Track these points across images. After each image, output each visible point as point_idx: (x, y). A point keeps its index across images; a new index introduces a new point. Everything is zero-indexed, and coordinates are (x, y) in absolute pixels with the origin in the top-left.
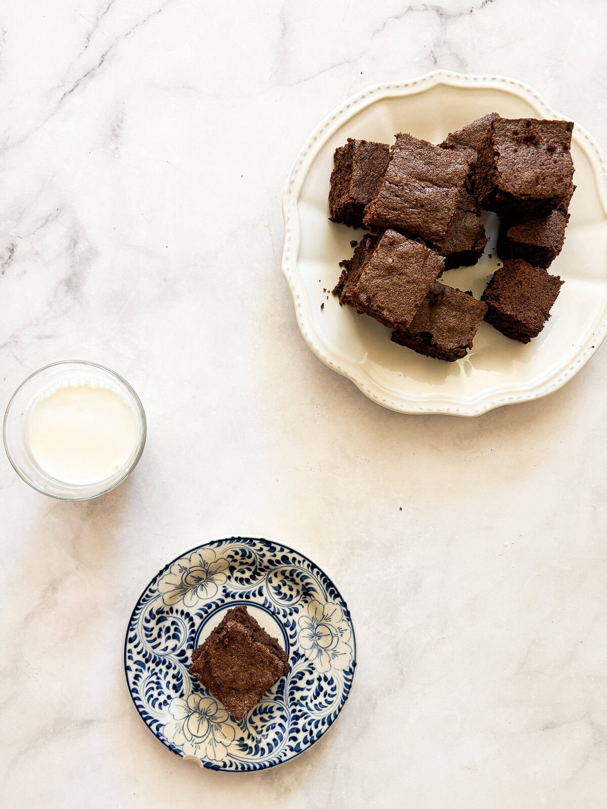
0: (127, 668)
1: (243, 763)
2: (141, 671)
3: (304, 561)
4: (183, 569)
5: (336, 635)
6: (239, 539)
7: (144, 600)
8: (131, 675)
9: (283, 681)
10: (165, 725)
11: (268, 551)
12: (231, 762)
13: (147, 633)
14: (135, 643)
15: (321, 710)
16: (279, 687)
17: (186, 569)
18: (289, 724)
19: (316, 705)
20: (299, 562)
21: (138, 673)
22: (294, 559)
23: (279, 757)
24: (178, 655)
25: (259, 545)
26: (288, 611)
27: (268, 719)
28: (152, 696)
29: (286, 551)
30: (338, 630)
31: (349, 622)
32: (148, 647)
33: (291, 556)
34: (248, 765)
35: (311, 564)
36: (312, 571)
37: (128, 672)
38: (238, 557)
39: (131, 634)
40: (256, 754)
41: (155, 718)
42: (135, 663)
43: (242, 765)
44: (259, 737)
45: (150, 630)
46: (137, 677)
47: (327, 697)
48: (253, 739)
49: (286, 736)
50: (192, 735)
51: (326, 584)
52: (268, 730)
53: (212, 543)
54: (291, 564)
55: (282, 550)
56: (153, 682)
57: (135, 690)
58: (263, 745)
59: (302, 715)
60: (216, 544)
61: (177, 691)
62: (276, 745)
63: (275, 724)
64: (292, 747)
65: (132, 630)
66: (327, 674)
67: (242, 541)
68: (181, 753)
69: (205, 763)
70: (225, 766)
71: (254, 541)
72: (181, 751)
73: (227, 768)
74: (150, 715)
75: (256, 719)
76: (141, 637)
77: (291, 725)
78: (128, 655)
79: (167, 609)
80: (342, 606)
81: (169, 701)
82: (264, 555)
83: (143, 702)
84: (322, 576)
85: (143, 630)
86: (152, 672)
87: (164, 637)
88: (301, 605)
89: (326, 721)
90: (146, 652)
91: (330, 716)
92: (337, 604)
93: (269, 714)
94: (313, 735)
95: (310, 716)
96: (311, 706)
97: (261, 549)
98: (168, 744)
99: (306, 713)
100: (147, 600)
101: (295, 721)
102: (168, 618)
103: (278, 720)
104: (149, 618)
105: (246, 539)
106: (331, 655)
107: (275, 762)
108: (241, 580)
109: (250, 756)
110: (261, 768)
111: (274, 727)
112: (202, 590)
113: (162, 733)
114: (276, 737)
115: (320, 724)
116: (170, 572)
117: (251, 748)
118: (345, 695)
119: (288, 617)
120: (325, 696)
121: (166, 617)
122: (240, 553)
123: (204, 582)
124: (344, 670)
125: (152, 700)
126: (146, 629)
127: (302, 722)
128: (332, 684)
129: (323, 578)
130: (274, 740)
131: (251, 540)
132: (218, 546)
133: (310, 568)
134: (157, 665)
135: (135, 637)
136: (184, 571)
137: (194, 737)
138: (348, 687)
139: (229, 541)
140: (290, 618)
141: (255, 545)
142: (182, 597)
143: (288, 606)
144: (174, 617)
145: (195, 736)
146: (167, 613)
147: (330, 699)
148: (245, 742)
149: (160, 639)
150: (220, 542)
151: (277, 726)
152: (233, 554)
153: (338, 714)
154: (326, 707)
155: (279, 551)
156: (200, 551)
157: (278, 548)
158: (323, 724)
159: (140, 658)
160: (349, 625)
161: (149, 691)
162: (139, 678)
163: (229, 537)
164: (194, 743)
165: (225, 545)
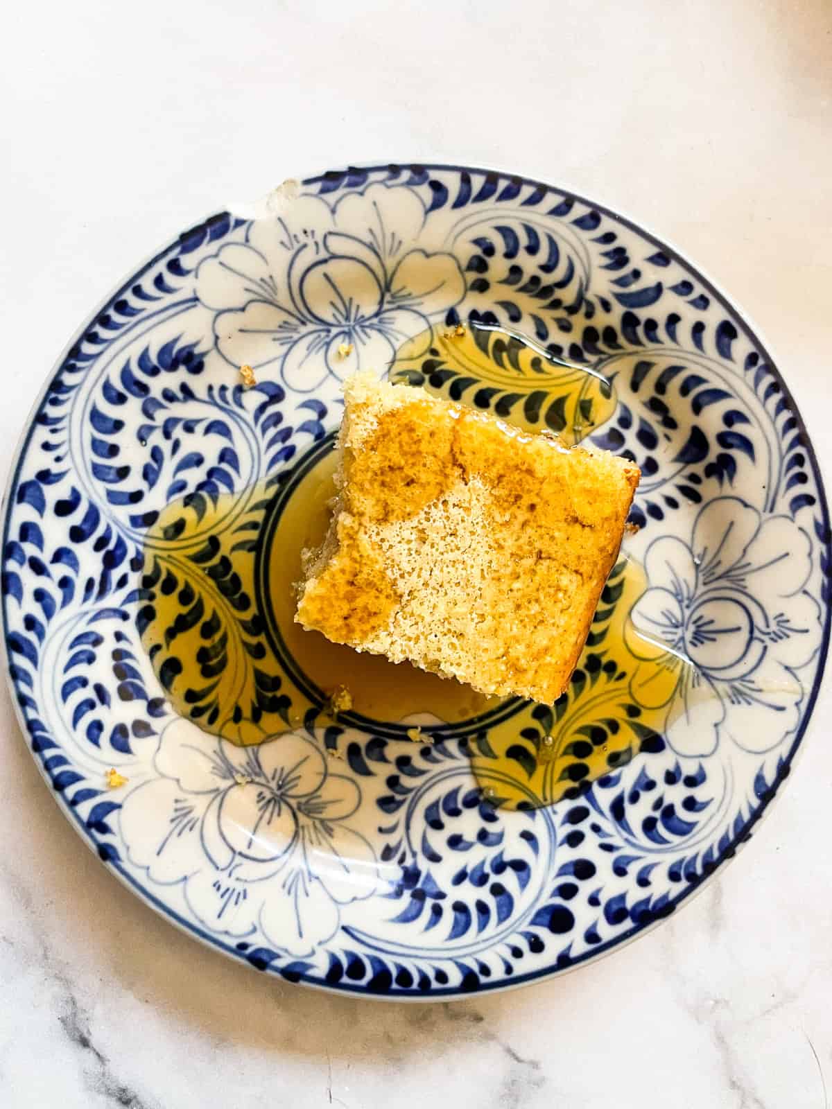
0: (664, 257)
1: (134, 320)
2: (621, 282)
3: (509, 969)
4: (783, 630)
5: (230, 869)
6: (728, 850)
7: (799, 460)
8: (639, 252)
9: (243, 604)
10: (427, 212)
11: (622, 898)
12: (168, 290)
13: (703, 388)
14: (709, 337)
15: (71, 647)
16: (236, 580)
17: (777, 637)
18: (116, 522)
19: (98, 641)
20: (517, 953)
21: (626, 271)
22: (537, 946)
23: (58, 426)
24: (559, 404)
25: (661, 886)
26: (406, 781)
27: (182, 475)
28: (533, 249)
29: (580, 947)
30: (239, 887)
31: (233, 943)
32: (663, 354)
33: (555, 944)
34: (116, 327)
35: (483, 979)
36: (461, 967)
37: (654, 250)
38: (675, 795)
39: (741, 347)
40: (126, 375)
41: (470, 207)
42: (659, 289)
43: (132, 312)
44: (161, 417)
45: (701, 401)
46: (619, 258)
47: (88, 693)
48: (169, 396)
49: (95, 491)
50: (334, 257)
51: (394, 973)
52: (156, 454)
53: (784, 770)
54: (533, 923)
55: (591, 937)
56: (562, 284)
57: (591, 223)
58: (131, 412)
59: (105, 577)
60: (770, 777)
61: (474, 315)
62: (96, 445)
63: (152, 484)
64: (49, 483)
65: (752, 360)
66: (151, 742)
67: (716, 854)
68: (316, 187)
69: (232, 223)
70: (175, 267)
71: (683, 884)
72: (323, 191)
73: (161, 267)
74: (491, 202)
75: (210, 447)
76: (710, 364)
77: (108, 529)
78: (699, 290)
79: (709, 488)
80: (295, 964)
81: (472, 276)
82: (620, 871)
83: (539, 217)
84: (425, 980)
85: (723, 387)
86: (590, 306)
87: (639, 412)
88: (391, 830)
89: (31, 636)
90: (654, 339)
91: (33, 658)
92: (313, 953)
93: (190, 489)
94: (26, 565)
95: (85, 599)
96: (107, 628)
97: (643, 882)
98: (373, 177)
99: (103, 592)
100: (789, 468)
101: (111, 546)
102: (679, 466)
103: (154, 500)
104: (739, 428)
105: (710, 866)
106: (192, 801)
107: (55, 402)
108: (598, 736)
109: (134, 352)
110: (75, 353)
111: (146, 476)
112: (667, 614)
113: (416, 188)
114: (117, 462)
115: (36, 610)
116: (805, 592)
117: (154, 372)
118: (49, 753)
119: (391, 770)
120: (99, 689)
121: (688, 462)
122: (682, 814)
123: (682, 639)
124: (119, 806)
125: (524, 240)
126: (718, 395)
127: (90, 562)
128: (113, 741)
129: (416, 979)
130: (113, 450)
131: (695, 881)
132: (759, 779)
133: (476, 968)
134: (590, 334)
135: (725, 352)
136: (774, 627)
137: (323, 254)
138: (64, 779)
139: (746, 817)
140: (384, 771)
141: (674, 876)
142: (698, 550)
143: (419, 793)
144: (664, 481)
145: (325, 261)
146: (694, 478)
147: (80, 695)
148: (182, 370)
149: (646, 397)
150: (766, 794)
151: (142, 485)
152: (700, 793)
153: (17, 687)
154: (66, 669)
155: (594, 925)
156: (792, 719)
157: (607, 932)
158: (30, 623)
159: (658, 311)
160: (227, 933)
161: (551, 255)
162: (606, 261)
163: (758, 830)
164: (310, 241)
165: (745, 798)
